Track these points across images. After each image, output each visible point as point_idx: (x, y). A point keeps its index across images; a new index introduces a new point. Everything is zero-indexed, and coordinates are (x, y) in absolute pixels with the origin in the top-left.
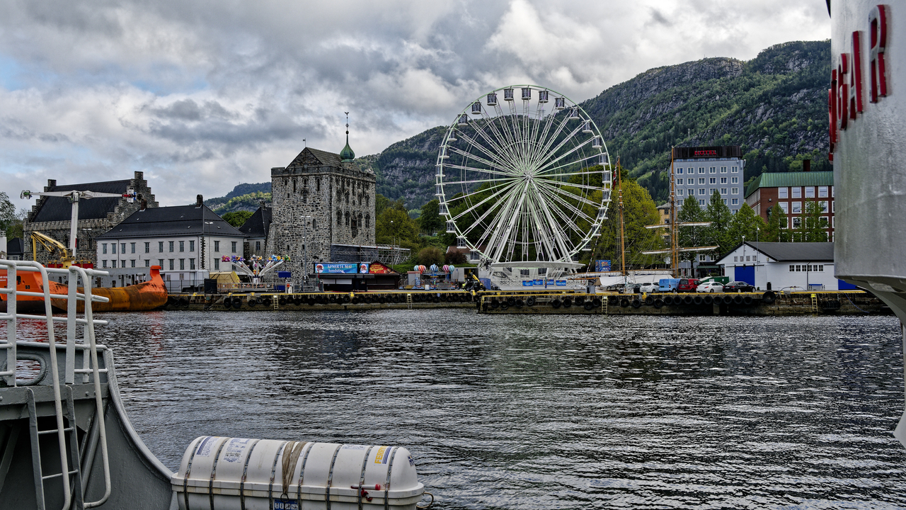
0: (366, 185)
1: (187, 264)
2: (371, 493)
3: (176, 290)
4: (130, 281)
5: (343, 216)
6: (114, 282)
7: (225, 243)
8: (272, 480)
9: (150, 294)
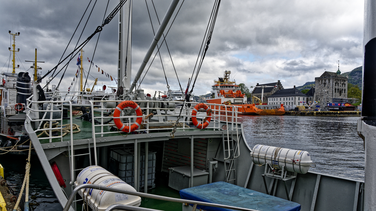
0: (345, 81)
1: (291, 103)
2: (296, 162)
3: (288, 110)
4: (276, 108)
5: (337, 90)
6: (272, 108)
7: (301, 98)
8: (272, 156)
9: (281, 111)
